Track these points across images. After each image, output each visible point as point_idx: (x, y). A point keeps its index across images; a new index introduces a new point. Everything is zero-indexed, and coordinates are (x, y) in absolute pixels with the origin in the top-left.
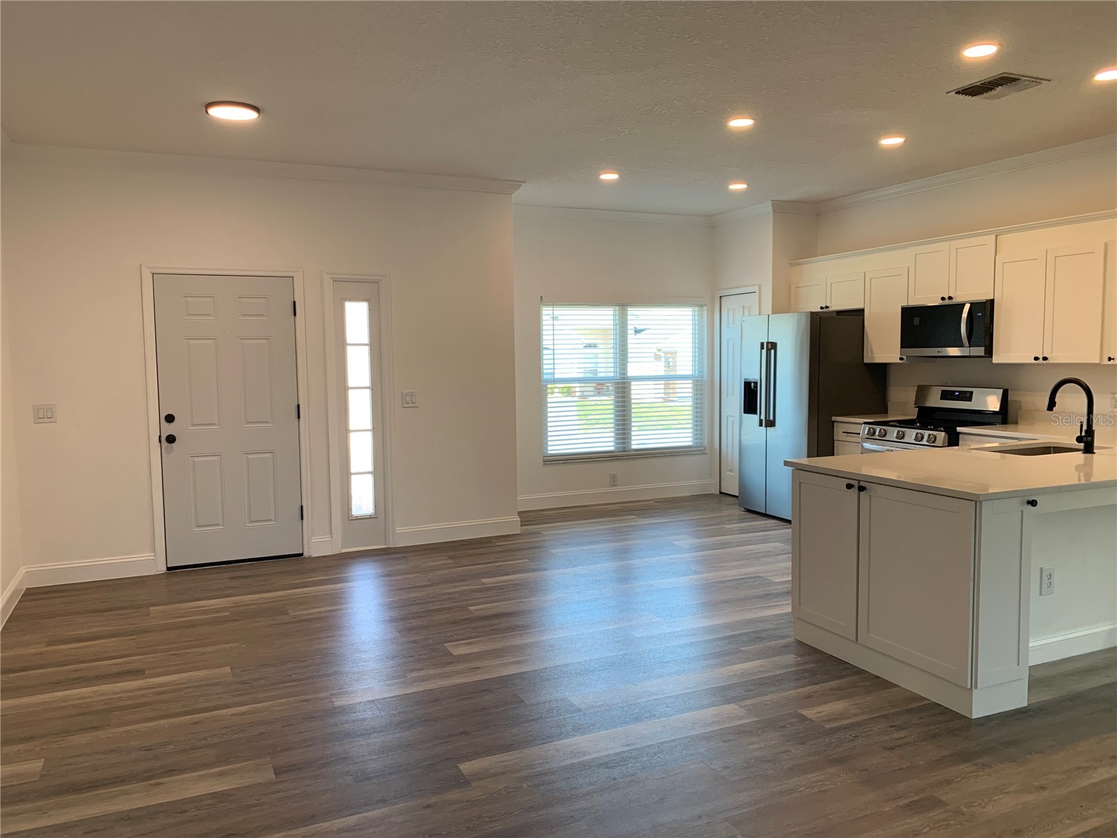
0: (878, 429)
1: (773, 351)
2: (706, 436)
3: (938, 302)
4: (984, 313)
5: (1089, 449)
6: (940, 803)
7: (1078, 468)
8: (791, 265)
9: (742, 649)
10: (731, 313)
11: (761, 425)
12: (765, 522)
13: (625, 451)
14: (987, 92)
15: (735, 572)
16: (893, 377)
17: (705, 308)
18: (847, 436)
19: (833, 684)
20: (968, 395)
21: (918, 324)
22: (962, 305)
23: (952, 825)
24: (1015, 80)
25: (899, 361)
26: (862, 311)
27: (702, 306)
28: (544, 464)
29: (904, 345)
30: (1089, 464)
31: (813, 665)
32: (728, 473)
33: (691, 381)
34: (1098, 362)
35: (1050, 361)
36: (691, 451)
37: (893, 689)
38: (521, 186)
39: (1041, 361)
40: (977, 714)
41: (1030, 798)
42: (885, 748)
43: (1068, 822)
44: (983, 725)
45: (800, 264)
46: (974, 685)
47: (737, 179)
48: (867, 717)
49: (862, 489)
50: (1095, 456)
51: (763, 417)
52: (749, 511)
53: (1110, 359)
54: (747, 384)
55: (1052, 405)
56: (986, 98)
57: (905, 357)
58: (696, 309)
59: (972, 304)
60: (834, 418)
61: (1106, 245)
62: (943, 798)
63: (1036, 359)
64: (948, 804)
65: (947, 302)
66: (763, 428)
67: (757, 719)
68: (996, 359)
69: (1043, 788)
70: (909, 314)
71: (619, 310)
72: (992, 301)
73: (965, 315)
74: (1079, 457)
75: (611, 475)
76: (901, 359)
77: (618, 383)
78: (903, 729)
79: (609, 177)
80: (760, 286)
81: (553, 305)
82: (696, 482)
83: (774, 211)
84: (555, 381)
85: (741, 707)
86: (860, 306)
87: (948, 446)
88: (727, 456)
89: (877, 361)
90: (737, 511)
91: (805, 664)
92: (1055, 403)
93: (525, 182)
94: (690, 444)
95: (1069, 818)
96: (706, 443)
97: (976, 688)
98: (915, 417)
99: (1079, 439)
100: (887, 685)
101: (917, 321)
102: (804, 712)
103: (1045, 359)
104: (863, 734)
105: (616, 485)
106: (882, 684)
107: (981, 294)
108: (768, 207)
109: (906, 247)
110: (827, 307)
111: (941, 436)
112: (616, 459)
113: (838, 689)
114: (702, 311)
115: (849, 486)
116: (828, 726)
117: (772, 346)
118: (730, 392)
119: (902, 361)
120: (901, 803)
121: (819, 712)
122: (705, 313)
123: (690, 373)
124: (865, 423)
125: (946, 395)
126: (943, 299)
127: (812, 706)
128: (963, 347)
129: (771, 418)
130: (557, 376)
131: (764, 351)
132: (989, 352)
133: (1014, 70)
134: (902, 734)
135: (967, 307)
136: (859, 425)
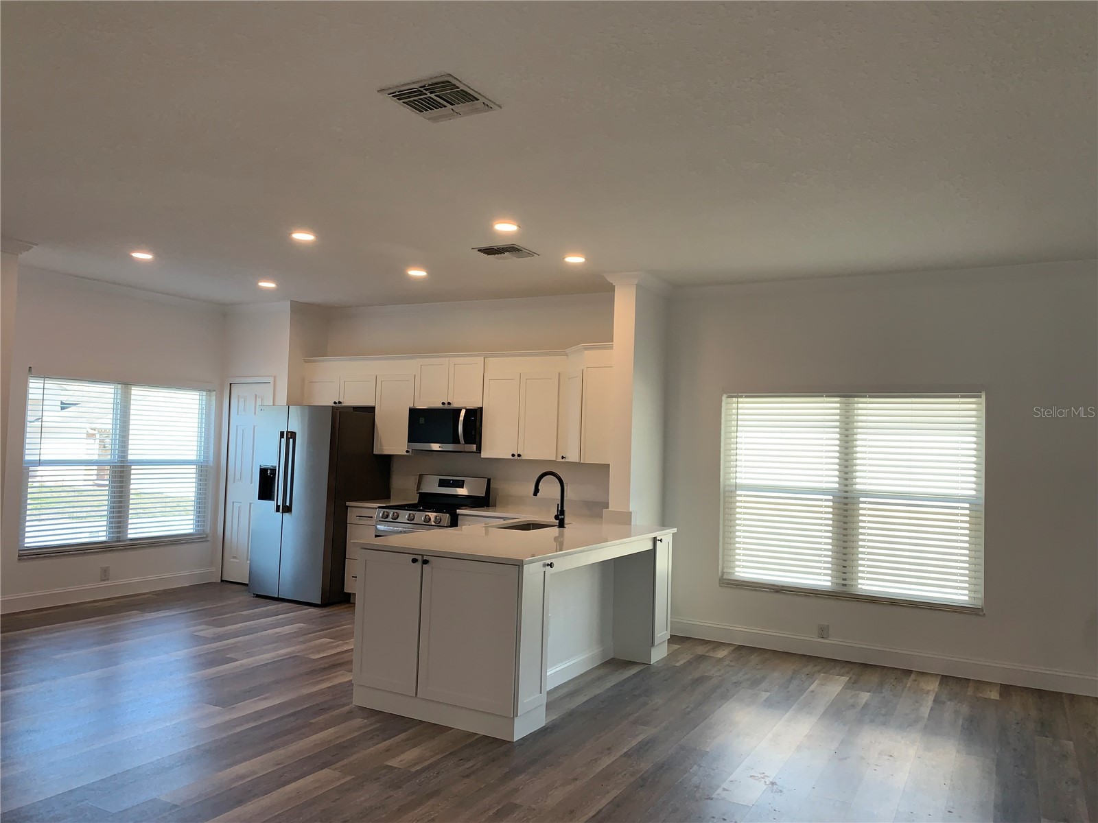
0: (391, 512)
1: (291, 440)
2: (209, 523)
3: (439, 405)
4: (475, 416)
5: (561, 525)
6: (516, 806)
7: (556, 539)
8: (305, 361)
9: (312, 721)
10: (242, 400)
11: (278, 510)
12: (280, 605)
13: (119, 541)
14: (498, 254)
15: (273, 654)
16: (395, 467)
17: (214, 393)
18: (360, 519)
19: (403, 736)
20: (460, 483)
21: (423, 422)
22: (459, 410)
23: (530, 819)
24: (519, 250)
25: (406, 453)
26: (374, 408)
27: (210, 391)
28: (19, 560)
29: (411, 439)
30: (561, 535)
31: (378, 725)
32: (232, 560)
33: (195, 467)
34: (555, 459)
35: (523, 457)
36: (191, 539)
37: (452, 731)
38: (31, 248)
39: (516, 457)
40: (516, 738)
41: (571, 787)
42: (464, 777)
43: (598, 797)
44: (523, 745)
45: (314, 361)
46: (515, 714)
47: (267, 277)
48: (440, 756)
49: (425, 562)
50: (565, 530)
51: (280, 503)
52: (258, 596)
53: (563, 458)
54: (263, 471)
55: (536, 491)
56: (497, 258)
57: (410, 450)
58: (204, 393)
59: (467, 411)
60: (348, 504)
61: (559, 374)
62: (517, 802)
63: (513, 455)
64: (522, 806)
65: (446, 406)
66: (280, 514)
67: (353, 777)
68: (484, 455)
69: (576, 779)
70: (415, 415)
71: (121, 388)
72: (482, 408)
73: (462, 418)
74: (555, 530)
75: (101, 568)
76: (407, 452)
77: (115, 467)
78: (469, 760)
79: (142, 256)
80: (275, 377)
81: (44, 378)
82: (197, 572)
83: (292, 311)
84: (40, 463)
85: (334, 770)
86: (372, 404)
87: (450, 527)
88: (231, 542)
89: (386, 452)
90: (246, 597)
91: (371, 724)
92: (539, 490)
93: (37, 245)
94: (191, 531)
95: (598, 795)
96: (208, 530)
97: (517, 716)
98: (416, 502)
99: (556, 517)
100: (443, 729)
101: (422, 420)
102: (391, 763)
103: (519, 455)
104: (443, 770)
105: (108, 580)
106: (439, 729)
107: (474, 403)
108: (287, 306)
109: (412, 358)
110: (340, 403)
111: (446, 517)
112: (110, 551)
113: (408, 739)
114: (210, 396)
115: (414, 561)
116: (414, 770)
117: (292, 435)
118: (238, 477)
119: (408, 454)
120: (491, 813)
121: (401, 761)
122: (214, 398)
123: (194, 458)
124: (379, 507)
125: (443, 483)
126: (443, 403)
127: (394, 757)
128: (459, 443)
129: (288, 504)
130: (43, 458)
131: (284, 440)
132: (479, 450)
133: (520, 244)
134: (471, 764)
135: (463, 411)
136: (373, 509)
